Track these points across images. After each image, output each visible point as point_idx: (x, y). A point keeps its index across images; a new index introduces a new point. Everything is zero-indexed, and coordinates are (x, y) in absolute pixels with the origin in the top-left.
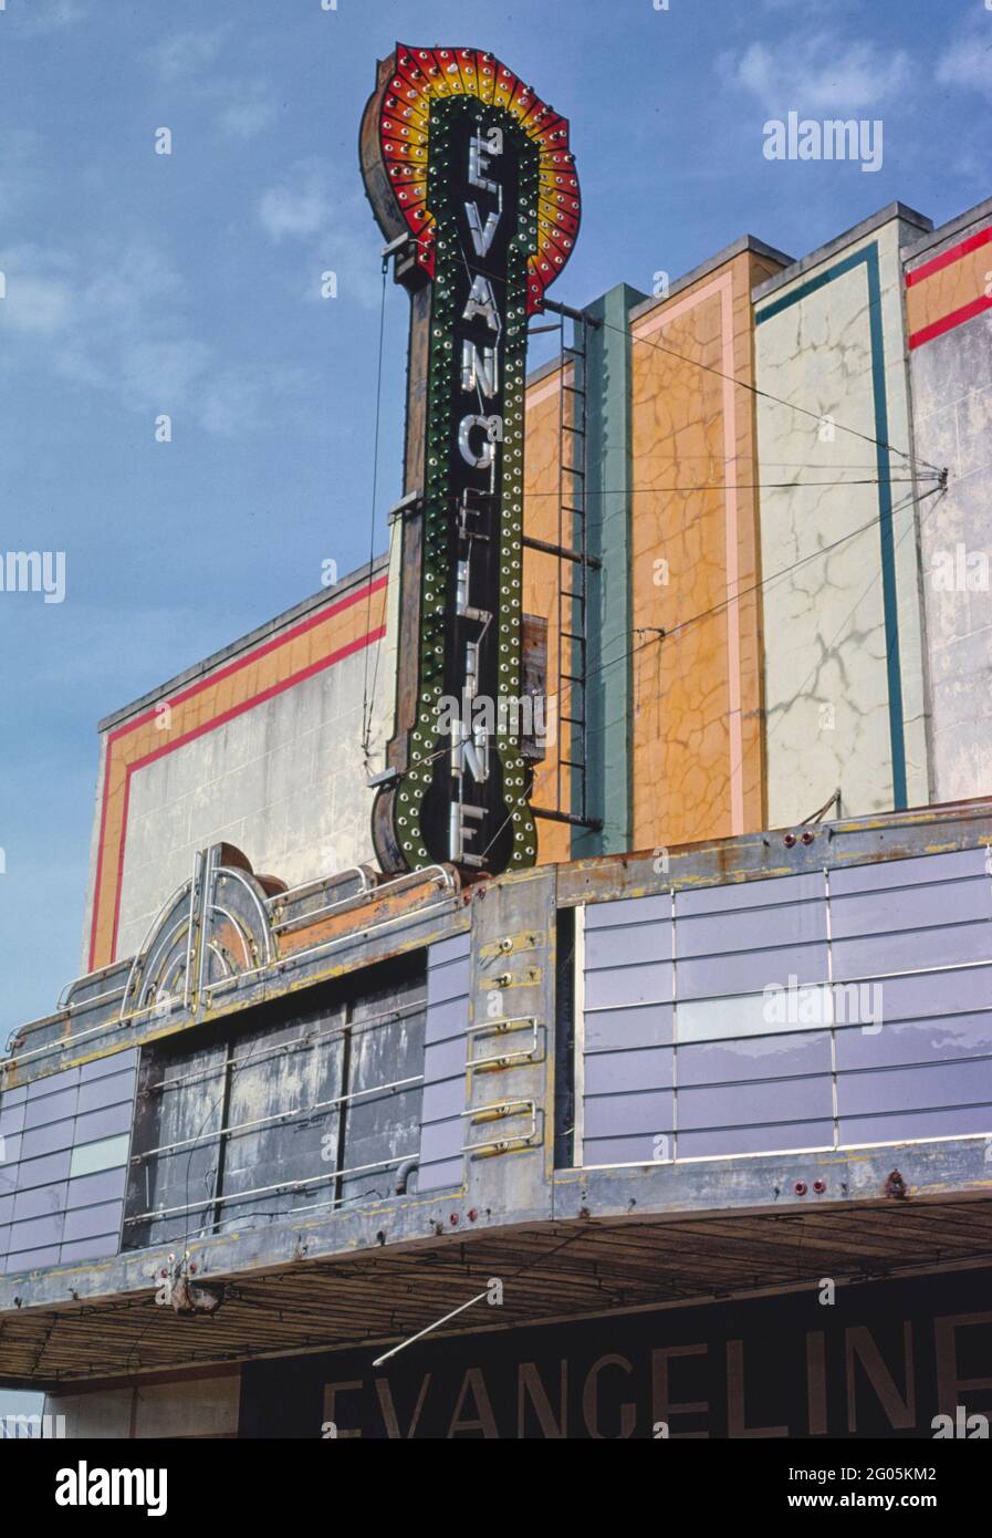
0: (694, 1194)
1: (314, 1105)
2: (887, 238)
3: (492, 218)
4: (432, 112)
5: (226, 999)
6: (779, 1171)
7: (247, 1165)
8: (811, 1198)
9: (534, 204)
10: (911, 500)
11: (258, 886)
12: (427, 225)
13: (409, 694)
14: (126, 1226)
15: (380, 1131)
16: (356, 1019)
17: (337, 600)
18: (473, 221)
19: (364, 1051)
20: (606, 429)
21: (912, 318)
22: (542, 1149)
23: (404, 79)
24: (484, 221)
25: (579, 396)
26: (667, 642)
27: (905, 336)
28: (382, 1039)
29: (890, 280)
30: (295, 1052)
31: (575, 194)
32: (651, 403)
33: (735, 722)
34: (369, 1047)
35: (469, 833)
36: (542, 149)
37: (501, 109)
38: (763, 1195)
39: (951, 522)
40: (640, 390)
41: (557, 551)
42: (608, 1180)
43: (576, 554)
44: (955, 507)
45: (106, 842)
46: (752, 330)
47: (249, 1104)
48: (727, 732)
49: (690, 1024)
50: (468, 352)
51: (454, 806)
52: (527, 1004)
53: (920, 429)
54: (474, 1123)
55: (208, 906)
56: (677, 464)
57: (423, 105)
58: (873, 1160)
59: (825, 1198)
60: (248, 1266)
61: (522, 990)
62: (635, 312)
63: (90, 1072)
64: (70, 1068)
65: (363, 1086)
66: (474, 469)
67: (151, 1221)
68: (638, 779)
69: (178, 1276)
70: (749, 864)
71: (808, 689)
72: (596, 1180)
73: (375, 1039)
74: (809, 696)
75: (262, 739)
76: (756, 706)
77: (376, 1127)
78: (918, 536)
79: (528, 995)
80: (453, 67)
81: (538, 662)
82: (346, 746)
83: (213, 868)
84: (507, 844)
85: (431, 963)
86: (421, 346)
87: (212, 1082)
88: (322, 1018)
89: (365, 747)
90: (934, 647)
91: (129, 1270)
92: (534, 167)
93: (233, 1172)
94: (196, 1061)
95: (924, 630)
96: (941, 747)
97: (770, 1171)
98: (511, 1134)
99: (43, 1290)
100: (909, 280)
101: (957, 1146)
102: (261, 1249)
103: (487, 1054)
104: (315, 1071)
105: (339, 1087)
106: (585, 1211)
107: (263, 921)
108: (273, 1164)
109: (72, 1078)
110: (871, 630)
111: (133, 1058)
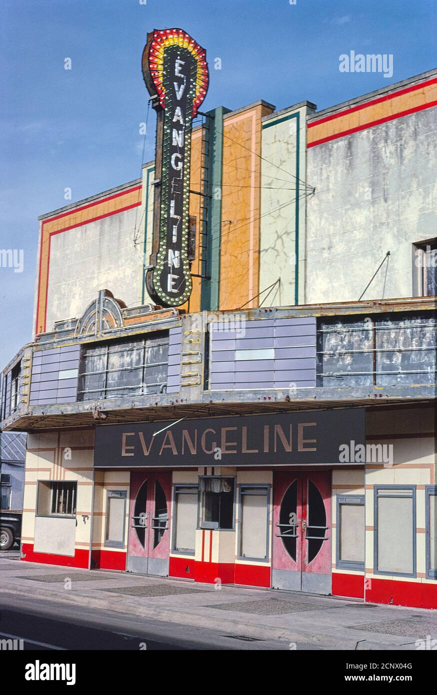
0: (238, 398)
1: (134, 366)
2: (303, 111)
3: (182, 86)
4: (165, 52)
5: (108, 335)
6: (260, 394)
7: (114, 380)
8: (267, 401)
9: (195, 81)
10: (304, 196)
11: (118, 304)
12: (163, 91)
13: (156, 242)
14: (78, 395)
15: (155, 375)
16: (147, 345)
17: (124, 190)
18: (176, 89)
19: (149, 353)
20: (215, 154)
21: (308, 138)
22: (200, 385)
23: (156, 42)
24: (179, 87)
25: (207, 143)
26: (232, 225)
27: (306, 144)
28: (155, 350)
29: (303, 125)
30: (128, 351)
31: (207, 76)
32: (229, 147)
33: (251, 253)
34: (151, 352)
35: (173, 283)
36: (198, 61)
37: (186, 49)
38: (256, 399)
39: (315, 204)
40: (226, 143)
41: (199, 194)
42: (217, 394)
43: (205, 194)
44: (317, 199)
45: (42, 258)
46: (261, 131)
47: (114, 363)
48: (249, 255)
49: (239, 356)
50: (175, 132)
51: (169, 275)
52: (197, 348)
53: (309, 174)
54: (182, 377)
55: (102, 308)
56: (237, 169)
57: (162, 50)
58: (283, 392)
59: (271, 401)
60: (118, 409)
61: (196, 344)
62: (225, 116)
63: (63, 350)
64: (57, 348)
65: (149, 362)
66: (176, 170)
67: (84, 393)
68: (222, 265)
69: (96, 410)
70: (256, 316)
71: (273, 246)
72: (214, 394)
73: (152, 350)
74: (273, 248)
75: (98, 232)
76: (257, 249)
77: (153, 374)
78: (306, 206)
79: (198, 346)
80: (171, 36)
81: (193, 230)
82: (128, 239)
83: (103, 297)
84: (184, 286)
85: (170, 333)
86: (160, 131)
87: (102, 356)
88: (137, 342)
89: (135, 241)
90: (309, 240)
91: (80, 407)
92: (196, 68)
93: (110, 382)
94: (97, 349)
95: (306, 234)
96: (308, 269)
97: (257, 393)
98: (192, 381)
99: (51, 410)
100: (309, 126)
101: (303, 390)
102: (122, 404)
103: (186, 360)
104: (135, 356)
105: (142, 362)
106: (211, 401)
107: (120, 315)
108: (122, 380)
109: (58, 351)
110: (291, 232)
111: (78, 348)
